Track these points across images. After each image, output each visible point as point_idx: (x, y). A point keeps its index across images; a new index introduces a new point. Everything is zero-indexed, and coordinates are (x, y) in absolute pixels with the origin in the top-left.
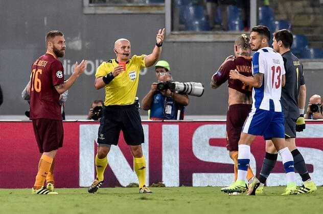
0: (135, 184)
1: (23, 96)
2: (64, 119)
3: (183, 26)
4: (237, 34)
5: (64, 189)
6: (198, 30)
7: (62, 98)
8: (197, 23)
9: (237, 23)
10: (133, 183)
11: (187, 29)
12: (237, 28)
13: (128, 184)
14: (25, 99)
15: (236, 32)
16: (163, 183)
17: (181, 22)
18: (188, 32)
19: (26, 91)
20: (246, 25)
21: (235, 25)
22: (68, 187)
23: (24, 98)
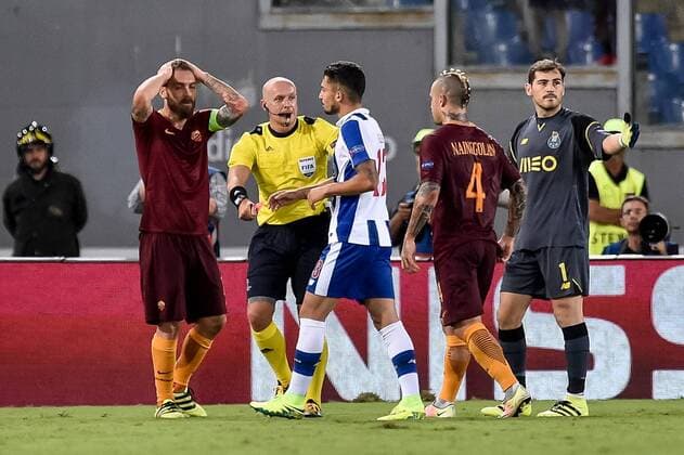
0: (371, 395)
1: (130, 205)
2: (218, 256)
3: (473, 55)
4: (589, 72)
5: (220, 405)
6: (504, 63)
7: (216, 211)
8: (503, 47)
9: (588, 47)
10: (368, 394)
11: (481, 61)
12: (589, 58)
13: (356, 396)
14: (136, 211)
15: (586, 68)
16: (432, 392)
17: (469, 47)
18: (485, 68)
19: (138, 194)
20: (607, 52)
21: (585, 52)
22: (227, 403)
23: (133, 210)
